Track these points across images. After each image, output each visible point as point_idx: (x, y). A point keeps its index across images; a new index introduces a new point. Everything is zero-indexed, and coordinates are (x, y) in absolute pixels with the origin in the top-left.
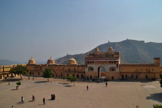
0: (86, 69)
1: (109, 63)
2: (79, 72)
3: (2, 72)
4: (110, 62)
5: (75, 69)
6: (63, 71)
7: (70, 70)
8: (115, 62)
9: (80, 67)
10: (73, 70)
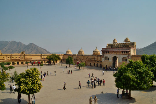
0: (102, 58)
1: (121, 54)
2: (98, 62)
3: (43, 59)
4: (123, 52)
5: (95, 59)
6: (87, 60)
7: (92, 59)
8: (127, 52)
9: (99, 57)
10: (94, 59)
